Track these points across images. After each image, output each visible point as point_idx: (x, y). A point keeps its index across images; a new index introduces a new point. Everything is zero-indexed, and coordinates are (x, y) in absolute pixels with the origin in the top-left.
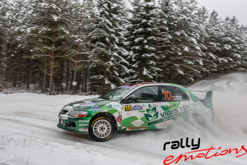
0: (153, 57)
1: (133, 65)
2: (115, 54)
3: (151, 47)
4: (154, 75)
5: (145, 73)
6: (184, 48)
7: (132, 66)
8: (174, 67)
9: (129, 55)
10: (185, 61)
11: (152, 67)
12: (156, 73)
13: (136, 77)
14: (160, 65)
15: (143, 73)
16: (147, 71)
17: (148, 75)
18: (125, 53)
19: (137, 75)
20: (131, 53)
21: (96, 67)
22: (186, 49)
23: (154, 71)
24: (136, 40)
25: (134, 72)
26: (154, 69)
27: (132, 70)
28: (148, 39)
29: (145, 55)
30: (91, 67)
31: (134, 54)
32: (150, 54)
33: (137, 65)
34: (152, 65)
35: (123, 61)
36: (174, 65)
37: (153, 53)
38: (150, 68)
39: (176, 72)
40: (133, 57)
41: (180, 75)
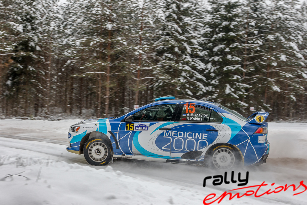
0: (238, 69)
1: (212, 81)
2: (187, 67)
3: (235, 57)
4: (240, 93)
5: (228, 91)
6: (280, 56)
7: (211, 83)
8: (268, 82)
9: (206, 69)
10: (282, 73)
11: (238, 84)
12: (243, 90)
13: (216, 97)
14: (249, 80)
15: (226, 91)
16: (230, 89)
17: (233, 94)
18: (201, 66)
19: (217, 94)
20: (209, 66)
21: (163, 86)
22: (283, 57)
23: (240, 88)
24: (216, 49)
25: (214, 90)
26: (241, 85)
27: (210, 87)
28: (231, 46)
29: (227, 68)
30: (157, 86)
31: (213, 67)
32: (234, 67)
33: (217, 82)
34: (237, 80)
35: (197, 77)
36: (268, 80)
37: (238, 64)
38: (235, 85)
39: (270, 88)
40: (212, 71)
41: (275, 92)
